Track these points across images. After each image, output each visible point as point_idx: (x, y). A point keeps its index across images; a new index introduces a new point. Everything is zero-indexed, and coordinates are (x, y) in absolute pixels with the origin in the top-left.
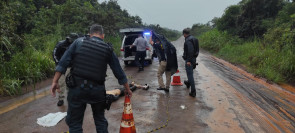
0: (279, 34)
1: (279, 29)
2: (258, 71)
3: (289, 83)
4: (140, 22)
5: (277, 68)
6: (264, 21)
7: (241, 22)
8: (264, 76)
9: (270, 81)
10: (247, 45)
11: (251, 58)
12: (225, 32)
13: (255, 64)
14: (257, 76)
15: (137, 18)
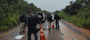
0: (81, 14)
1: (81, 13)
2: (76, 24)
3: (84, 28)
4: (40, 10)
5: (81, 24)
6: (77, 10)
7: (70, 10)
8: (77, 26)
9: (79, 27)
10: (72, 17)
11: (73, 21)
12: (66, 13)
13: (75, 22)
14: (75, 26)
15: (40, 8)
